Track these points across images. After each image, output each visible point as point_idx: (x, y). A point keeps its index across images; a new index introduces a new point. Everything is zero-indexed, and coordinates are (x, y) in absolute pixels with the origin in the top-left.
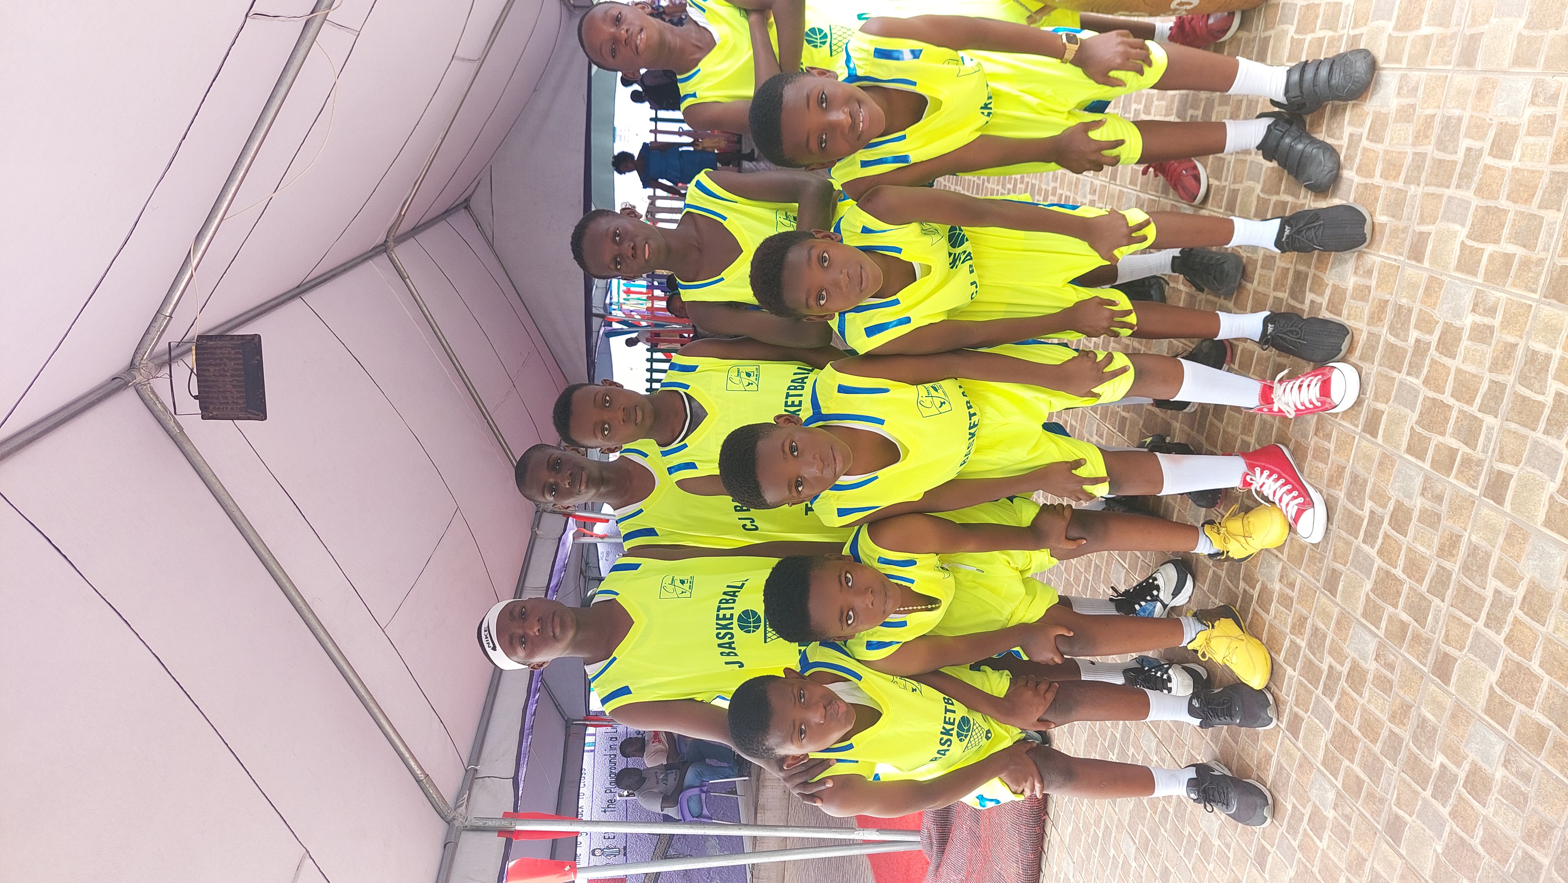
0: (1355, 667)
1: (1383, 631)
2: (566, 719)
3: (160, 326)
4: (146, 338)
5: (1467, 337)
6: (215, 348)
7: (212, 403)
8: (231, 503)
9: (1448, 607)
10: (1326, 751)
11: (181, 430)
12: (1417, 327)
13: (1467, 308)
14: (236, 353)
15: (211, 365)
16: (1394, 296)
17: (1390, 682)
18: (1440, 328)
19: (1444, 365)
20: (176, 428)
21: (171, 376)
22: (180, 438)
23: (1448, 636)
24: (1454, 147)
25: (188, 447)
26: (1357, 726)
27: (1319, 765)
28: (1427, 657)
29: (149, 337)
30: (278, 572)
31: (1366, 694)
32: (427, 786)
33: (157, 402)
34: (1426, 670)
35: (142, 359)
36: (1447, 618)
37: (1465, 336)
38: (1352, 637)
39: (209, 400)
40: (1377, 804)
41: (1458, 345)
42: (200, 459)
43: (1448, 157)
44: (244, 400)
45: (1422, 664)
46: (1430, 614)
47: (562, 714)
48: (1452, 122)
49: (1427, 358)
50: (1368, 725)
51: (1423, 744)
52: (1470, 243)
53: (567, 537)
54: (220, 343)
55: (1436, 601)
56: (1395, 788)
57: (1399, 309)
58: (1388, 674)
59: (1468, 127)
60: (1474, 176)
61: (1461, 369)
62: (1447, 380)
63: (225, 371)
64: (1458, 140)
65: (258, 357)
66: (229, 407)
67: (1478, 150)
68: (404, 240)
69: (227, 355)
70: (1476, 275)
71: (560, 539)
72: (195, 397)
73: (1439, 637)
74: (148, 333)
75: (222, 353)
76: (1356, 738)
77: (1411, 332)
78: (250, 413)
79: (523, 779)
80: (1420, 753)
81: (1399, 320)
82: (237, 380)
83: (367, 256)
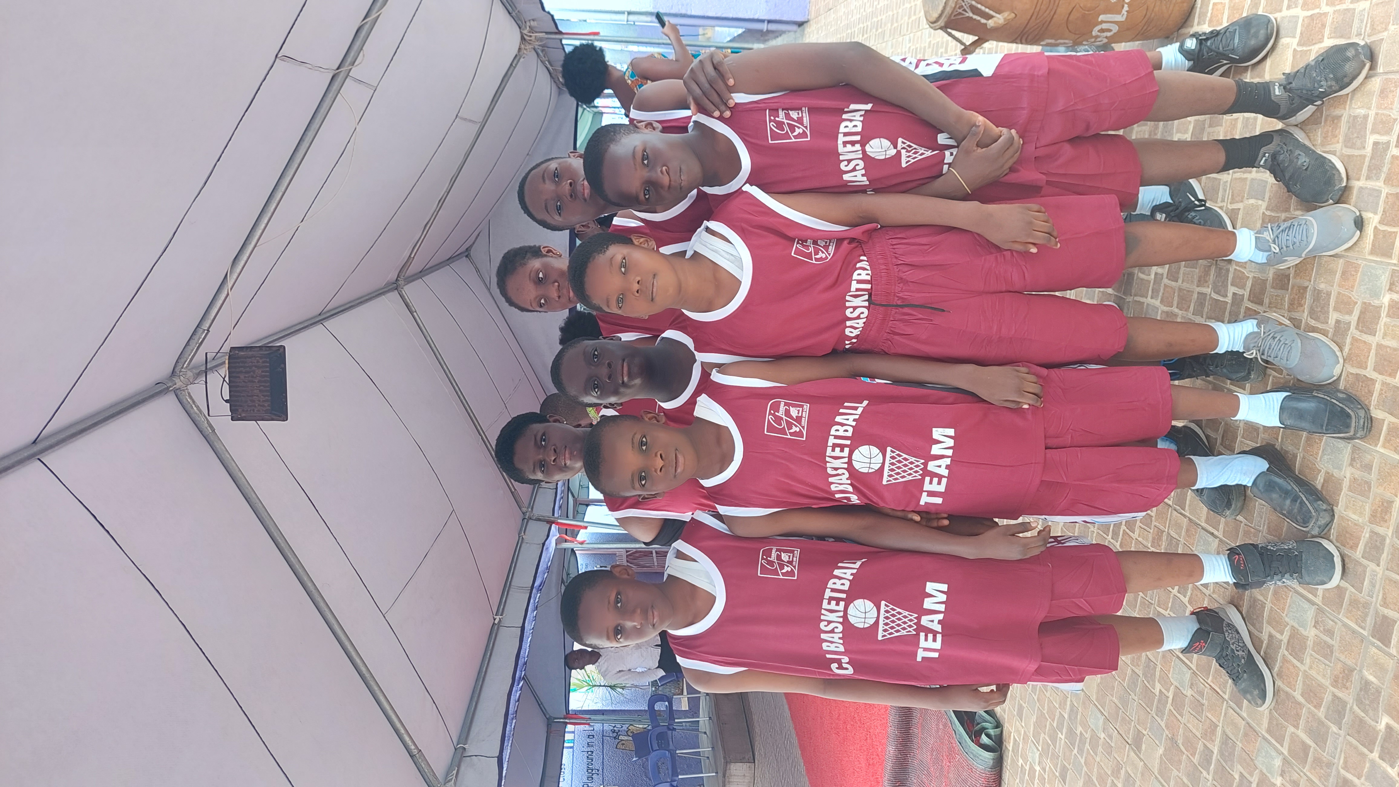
0: (1295, 634)
1: (1321, 599)
2: (548, 716)
3: (199, 339)
4: (186, 349)
5: (1385, 314)
6: (246, 358)
7: (241, 406)
8: (254, 496)
9: (1384, 571)
10: (1270, 719)
11: (214, 430)
12: (1336, 309)
13: (1384, 287)
14: (263, 362)
15: (241, 372)
16: (1312, 283)
17: (1330, 647)
18: (1359, 308)
19: (1365, 342)
20: (209, 428)
21: (206, 382)
22: (212, 437)
23: (1385, 599)
24: (1361, 143)
25: (217, 445)
26: (1300, 692)
27: (1263, 733)
28: (1366, 621)
29: (189, 348)
30: (292, 559)
31: (1308, 661)
32: (420, 760)
33: (193, 406)
34: (1365, 633)
35: (182, 368)
36: (1383, 582)
37: (1383, 314)
38: (1289, 606)
39: (238, 403)
40: (1325, 768)
41: (1378, 323)
42: (228, 456)
43: (1356, 152)
44: (269, 403)
45: (1361, 628)
46: (1366, 579)
47: (544, 712)
48: (1358, 121)
49: (1348, 337)
50: (1311, 690)
51: (1367, 707)
52: (1382, 228)
53: (550, 543)
54: (250, 353)
55: (1372, 566)
56: (1341, 751)
57: (1318, 294)
58: (1328, 639)
59: (1374, 124)
60: (1382, 167)
61: (1382, 344)
62: (1369, 356)
63: (252, 377)
64: (1366, 136)
65: (282, 366)
66: (256, 410)
67: (1385, 143)
68: (413, 280)
69: (256, 364)
70: (1390, 257)
71: (544, 544)
72: (227, 401)
73: (1377, 600)
74: (189, 345)
75: (251, 362)
76: (1299, 704)
77: (1330, 314)
78: (274, 414)
79: (507, 760)
80: (1364, 715)
81: (1318, 304)
82: (263, 386)
83: (381, 292)
